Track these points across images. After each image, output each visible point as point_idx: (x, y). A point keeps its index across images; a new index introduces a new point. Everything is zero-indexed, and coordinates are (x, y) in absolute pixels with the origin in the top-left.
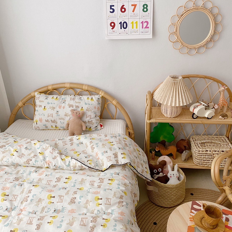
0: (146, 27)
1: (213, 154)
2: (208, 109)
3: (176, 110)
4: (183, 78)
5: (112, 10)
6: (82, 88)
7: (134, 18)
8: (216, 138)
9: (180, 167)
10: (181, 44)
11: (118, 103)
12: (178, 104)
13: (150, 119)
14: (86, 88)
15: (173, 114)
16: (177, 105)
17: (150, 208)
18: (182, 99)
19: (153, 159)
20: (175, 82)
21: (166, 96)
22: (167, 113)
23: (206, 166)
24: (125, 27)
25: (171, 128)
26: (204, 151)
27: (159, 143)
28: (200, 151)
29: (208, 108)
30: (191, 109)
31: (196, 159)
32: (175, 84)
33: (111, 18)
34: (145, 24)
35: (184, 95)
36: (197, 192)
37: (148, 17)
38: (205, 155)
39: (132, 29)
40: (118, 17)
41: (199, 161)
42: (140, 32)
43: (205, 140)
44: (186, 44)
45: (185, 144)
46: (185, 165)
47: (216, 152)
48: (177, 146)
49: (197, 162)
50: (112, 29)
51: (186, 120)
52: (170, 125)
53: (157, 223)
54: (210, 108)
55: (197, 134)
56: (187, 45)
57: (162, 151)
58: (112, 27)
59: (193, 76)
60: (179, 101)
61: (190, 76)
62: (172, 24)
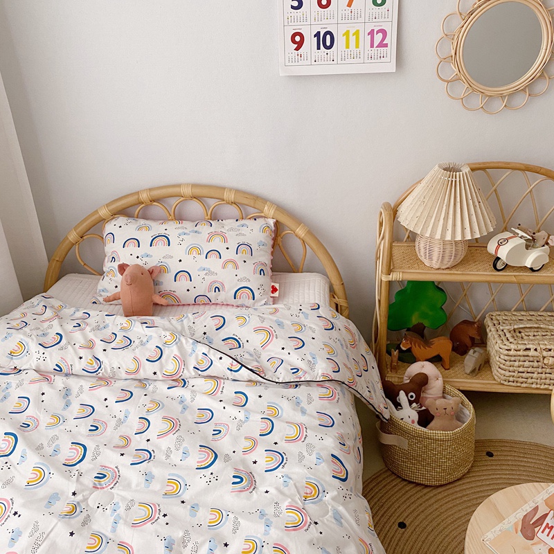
0: (382, 45)
1: (544, 358)
2: (533, 247)
3: (454, 249)
4: (473, 170)
5: (296, 4)
6: (221, 197)
7: (350, 21)
8: (548, 319)
9: (461, 388)
10: (467, 85)
11: (310, 232)
12: (460, 236)
13: (389, 272)
14: (232, 197)
15: (447, 259)
16: (459, 238)
17: (388, 487)
18: (470, 223)
19: (394, 369)
20: (454, 180)
21: (429, 216)
22: (431, 259)
23: (524, 385)
24: (328, 43)
25: (439, 293)
26: (520, 350)
27: (409, 330)
28: (510, 350)
29: (532, 244)
30: (491, 248)
31: (499, 370)
32: (453, 184)
33: (293, 24)
34: (378, 38)
35: (475, 212)
36: (503, 448)
37: (386, 18)
38: (522, 359)
39: (346, 50)
40: (311, 20)
41: (507, 374)
42: (366, 58)
43: (522, 324)
44: (479, 85)
45: (472, 332)
46: (473, 383)
47: (550, 352)
48: (453, 337)
49: (502, 377)
50: (297, 49)
51: (479, 274)
52: (437, 287)
53: (407, 524)
54: (538, 245)
55: (504, 309)
56: (482, 87)
57: (417, 350)
58: (296, 45)
59: (497, 165)
60: (463, 229)
61: (488, 165)
62: (447, 35)
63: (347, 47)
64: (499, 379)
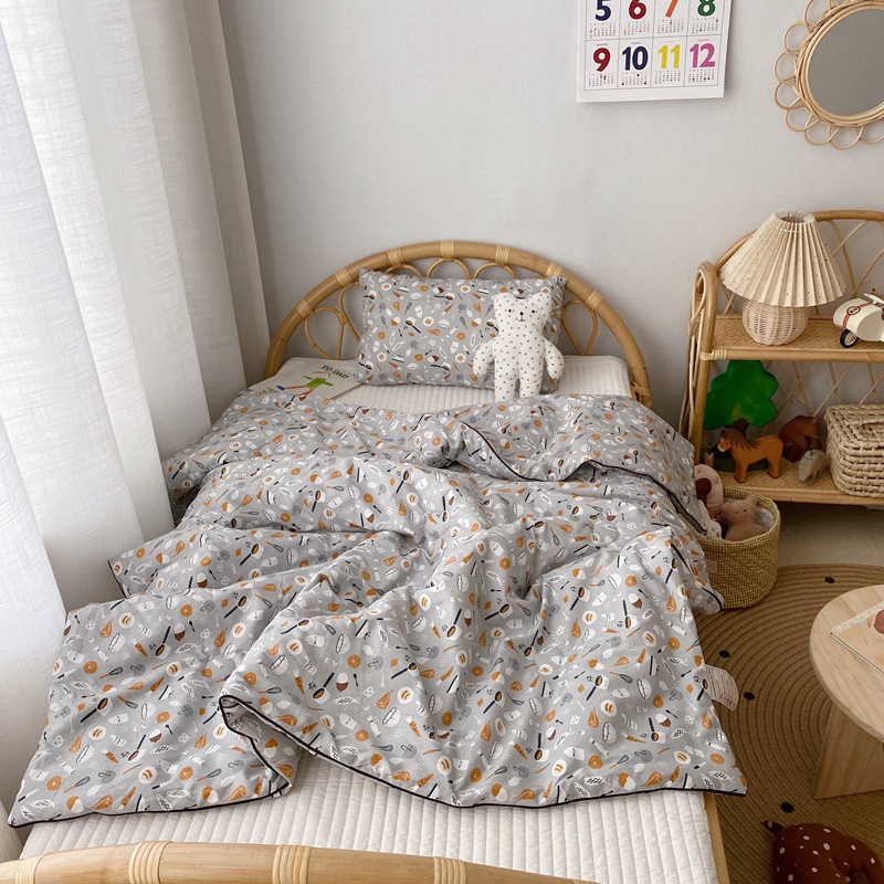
0: (707, 63)
3: (792, 320)
4: (818, 220)
5: (602, 13)
6: (492, 257)
7: (669, 34)
10: (812, 114)
11: (605, 301)
12: (802, 301)
13: (710, 349)
14: (505, 257)
15: (783, 332)
16: (800, 304)
18: (815, 286)
20: (795, 232)
21: (764, 278)
22: (762, 332)
23: (874, 495)
24: (640, 62)
28: (858, 449)
30: (838, 318)
31: (844, 476)
32: (794, 239)
33: (597, 38)
34: (702, 55)
35: (821, 274)
36: (846, 574)
37: (715, 30)
38: (873, 460)
39: (662, 70)
40: (621, 33)
41: (854, 480)
42: (687, 80)
43: (872, 419)
44: (827, 113)
45: (809, 430)
46: (808, 493)
49: (847, 485)
50: (600, 69)
51: (824, 350)
53: (730, 654)
55: (848, 401)
56: (831, 115)
57: (738, 453)
58: (600, 65)
59: (847, 214)
60: (806, 293)
61: (835, 214)
62: (789, 51)
63: (664, 66)
64: (843, 487)
